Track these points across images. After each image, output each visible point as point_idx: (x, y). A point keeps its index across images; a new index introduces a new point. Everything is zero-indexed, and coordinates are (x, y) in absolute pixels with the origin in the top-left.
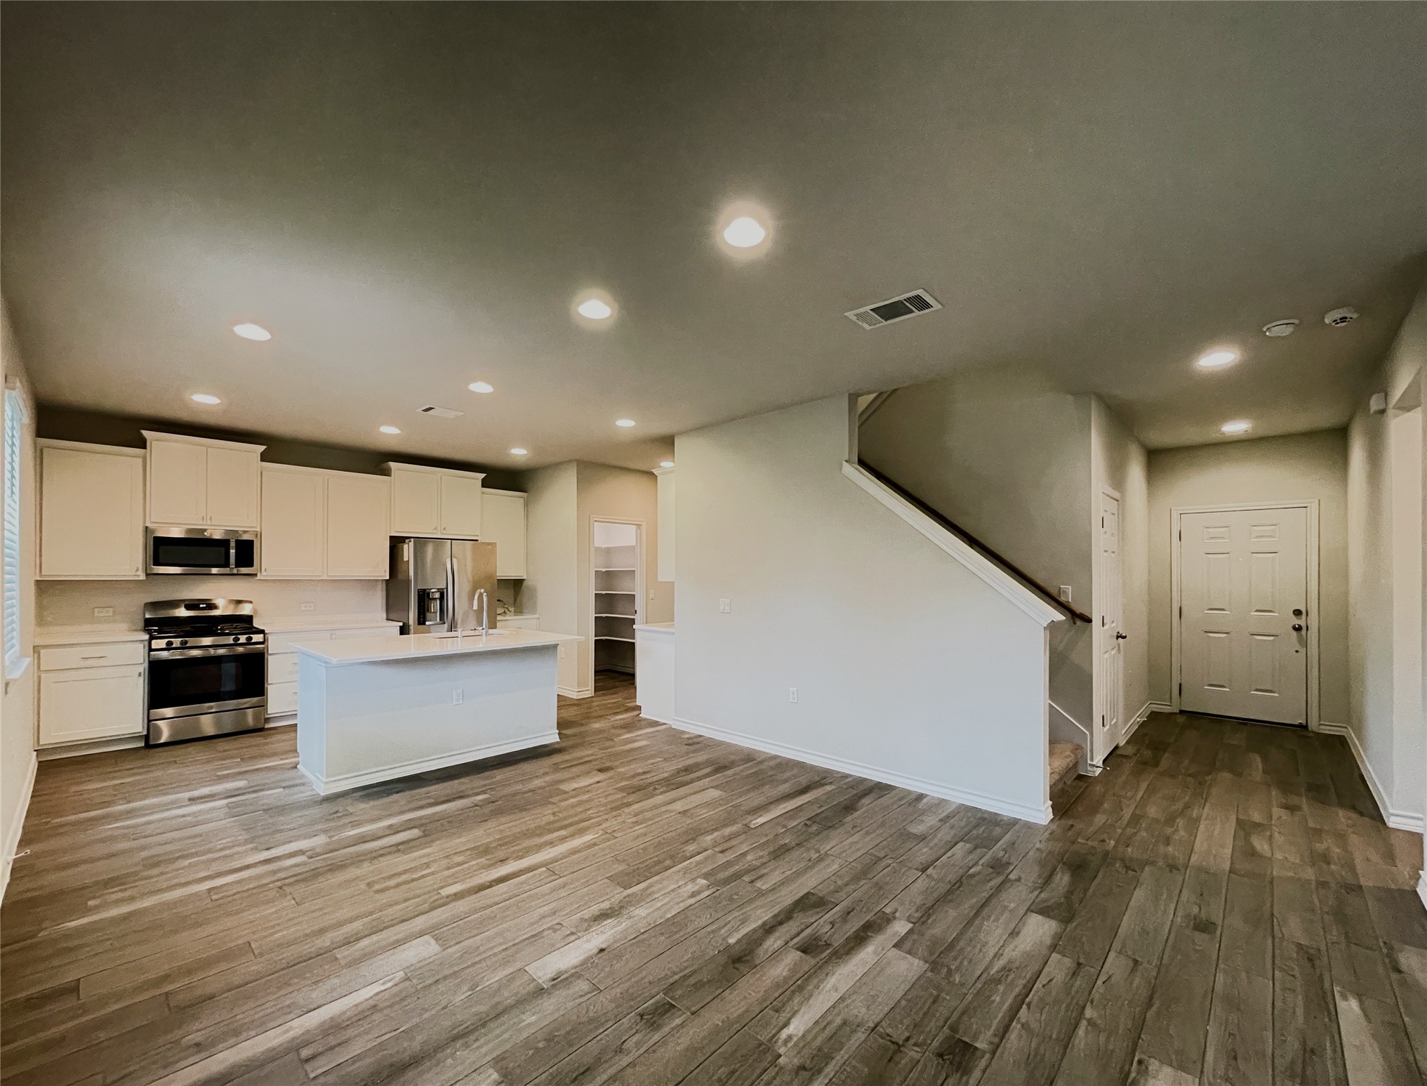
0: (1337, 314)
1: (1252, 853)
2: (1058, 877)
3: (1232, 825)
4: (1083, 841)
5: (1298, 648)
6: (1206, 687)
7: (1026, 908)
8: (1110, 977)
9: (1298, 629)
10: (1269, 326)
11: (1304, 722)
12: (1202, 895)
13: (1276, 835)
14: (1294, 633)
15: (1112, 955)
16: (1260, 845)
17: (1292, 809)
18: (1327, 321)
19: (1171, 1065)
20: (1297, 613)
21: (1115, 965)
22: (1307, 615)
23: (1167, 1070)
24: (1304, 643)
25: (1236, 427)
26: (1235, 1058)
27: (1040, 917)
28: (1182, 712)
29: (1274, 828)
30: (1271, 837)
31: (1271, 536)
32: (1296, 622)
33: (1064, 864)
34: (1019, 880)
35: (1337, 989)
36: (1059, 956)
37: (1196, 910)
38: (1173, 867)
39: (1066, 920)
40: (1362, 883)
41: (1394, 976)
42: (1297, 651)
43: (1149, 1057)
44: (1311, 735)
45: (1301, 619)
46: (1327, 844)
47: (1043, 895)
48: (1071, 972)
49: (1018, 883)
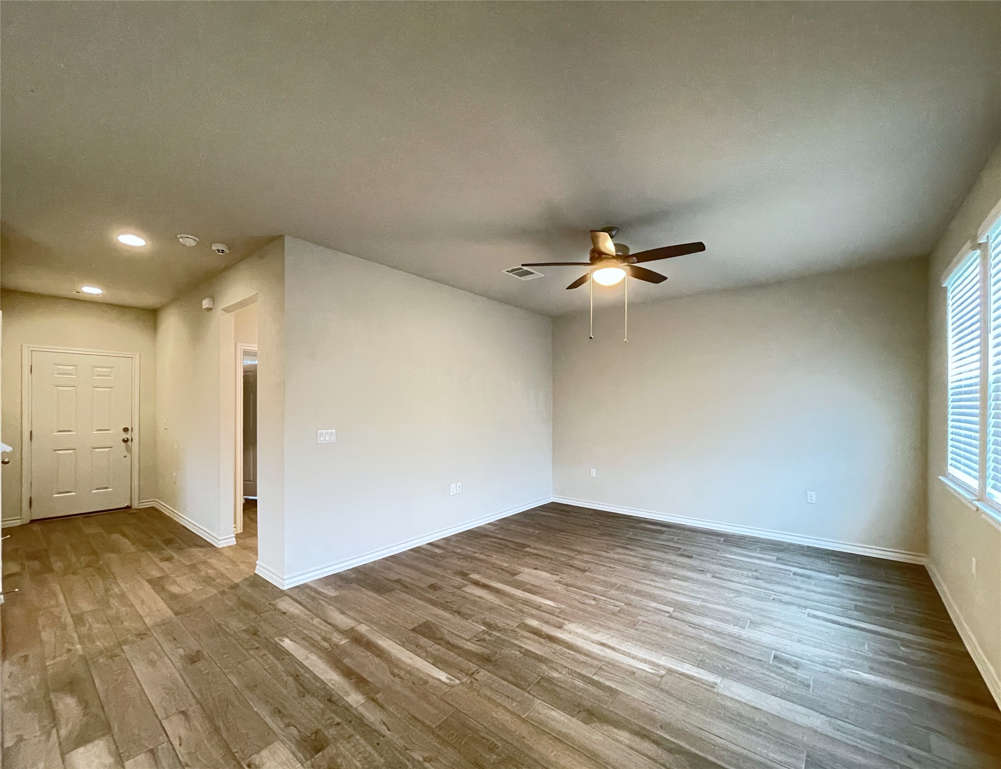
0: (221, 247)
1: (174, 597)
2: (60, 707)
3: (147, 587)
4: (52, 662)
5: (126, 454)
6: (55, 496)
7: (58, 755)
8: (180, 738)
9: (125, 441)
10: (183, 235)
11: (129, 504)
12: (175, 639)
13: (176, 578)
14: (123, 444)
15: (165, 723)
16: (175, 589)
17: (169, 559)
18: (213, 248)
19: (262, 749)
20: (126, 430)
21: (175, 728)
22: (132, 431)
23: (264, 753)
24: (129, 450)
25: (91, 290)
26: (280, 712)
27: (81, 750)
28: (32, 521)
29: (171, 575)
30: (175, 581)
31: (109, 376)
32: (125, 436)
33: (55, 691)
34: (20, 739)
35: (276, 639)
36: (131, 761)
37: (181, 651)
38: (141, 635)
39: (107, 730)
40: (236, 582)
41: (285, 617)
42: (125, 457)
43: (250, 757)
44: (135, 511)
45: (127, 434)
46: (204, 571)
47: (63, 732)
48: (153, 763)
49: (23, 743)
